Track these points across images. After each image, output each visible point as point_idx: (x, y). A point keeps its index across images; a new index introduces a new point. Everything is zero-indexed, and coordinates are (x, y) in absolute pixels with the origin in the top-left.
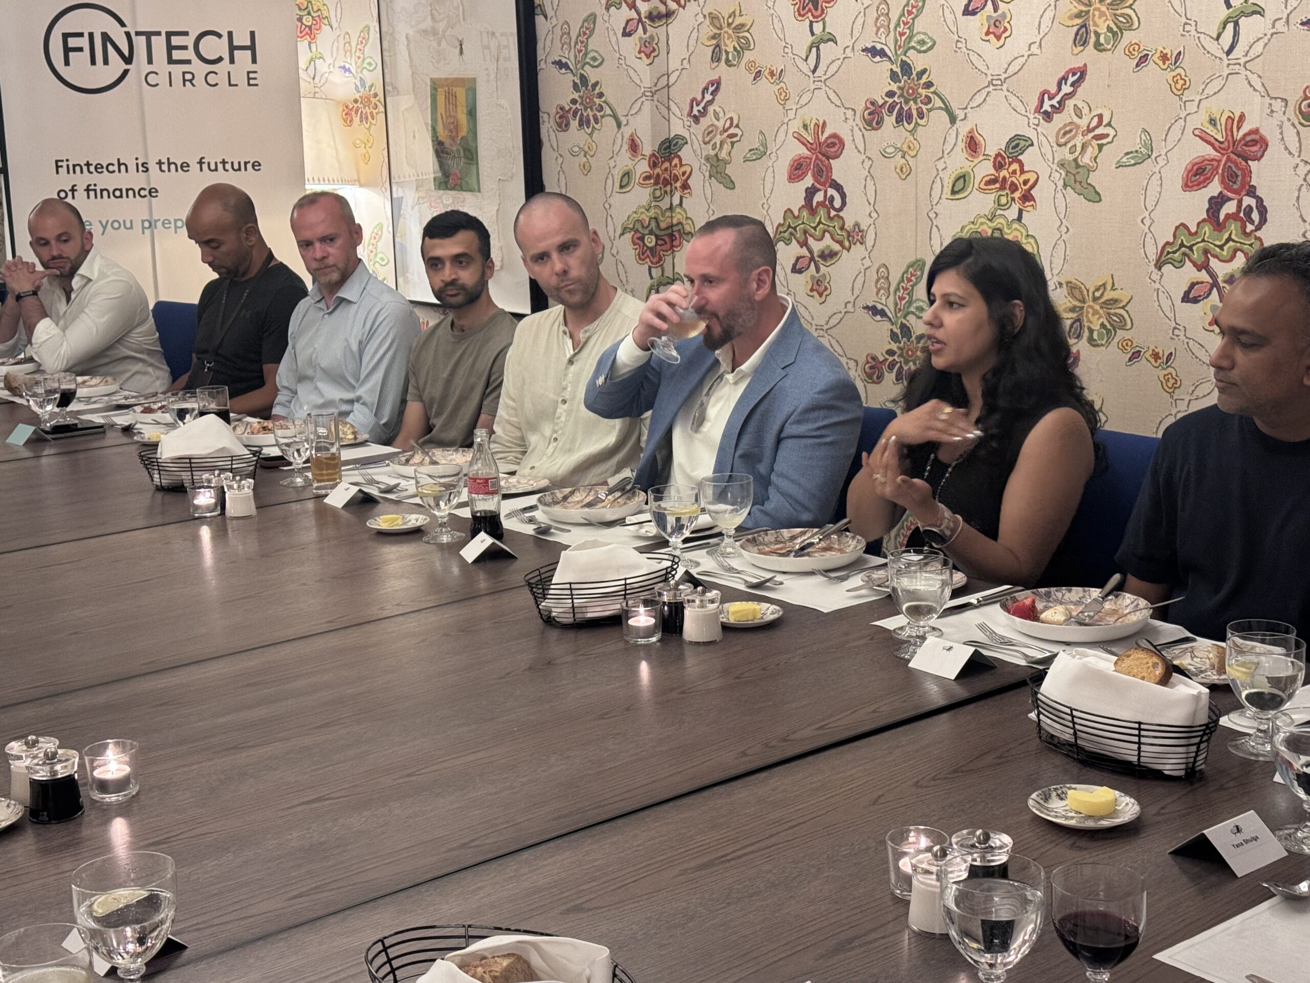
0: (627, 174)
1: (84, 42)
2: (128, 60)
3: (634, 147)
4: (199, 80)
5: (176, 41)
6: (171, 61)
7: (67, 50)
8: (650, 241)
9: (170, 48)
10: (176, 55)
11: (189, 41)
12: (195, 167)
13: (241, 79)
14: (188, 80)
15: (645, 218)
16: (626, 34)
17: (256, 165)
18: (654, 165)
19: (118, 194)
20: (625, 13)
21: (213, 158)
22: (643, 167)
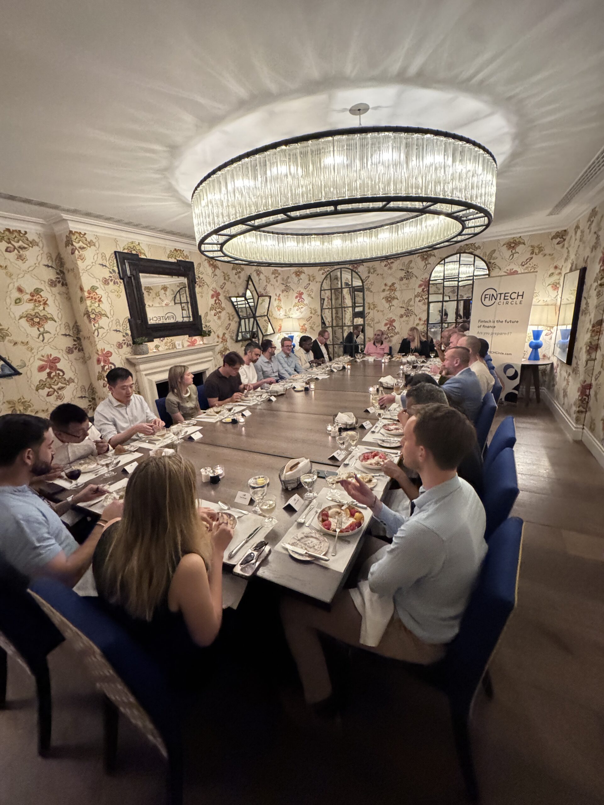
0: (588, 329)
1: (488, 296)
2: (496, 299)
3: (590, 321)
4: (509, 303)
5: (506, 295)
6: (504, 299)
7: (485, 298)
8: (588, 348)
9: (505, 296)
10: (506, 298)
11: (509, 295)
12: (504, 322)
13: (518, 302)
14: (507, 303)
15: (589, 341)
16: (595, 290)
17: (517, 322)
18: (593, 327)
19: (488, 327)
20: (596, 284)
21: (508, 320)
22: (590, 328)
